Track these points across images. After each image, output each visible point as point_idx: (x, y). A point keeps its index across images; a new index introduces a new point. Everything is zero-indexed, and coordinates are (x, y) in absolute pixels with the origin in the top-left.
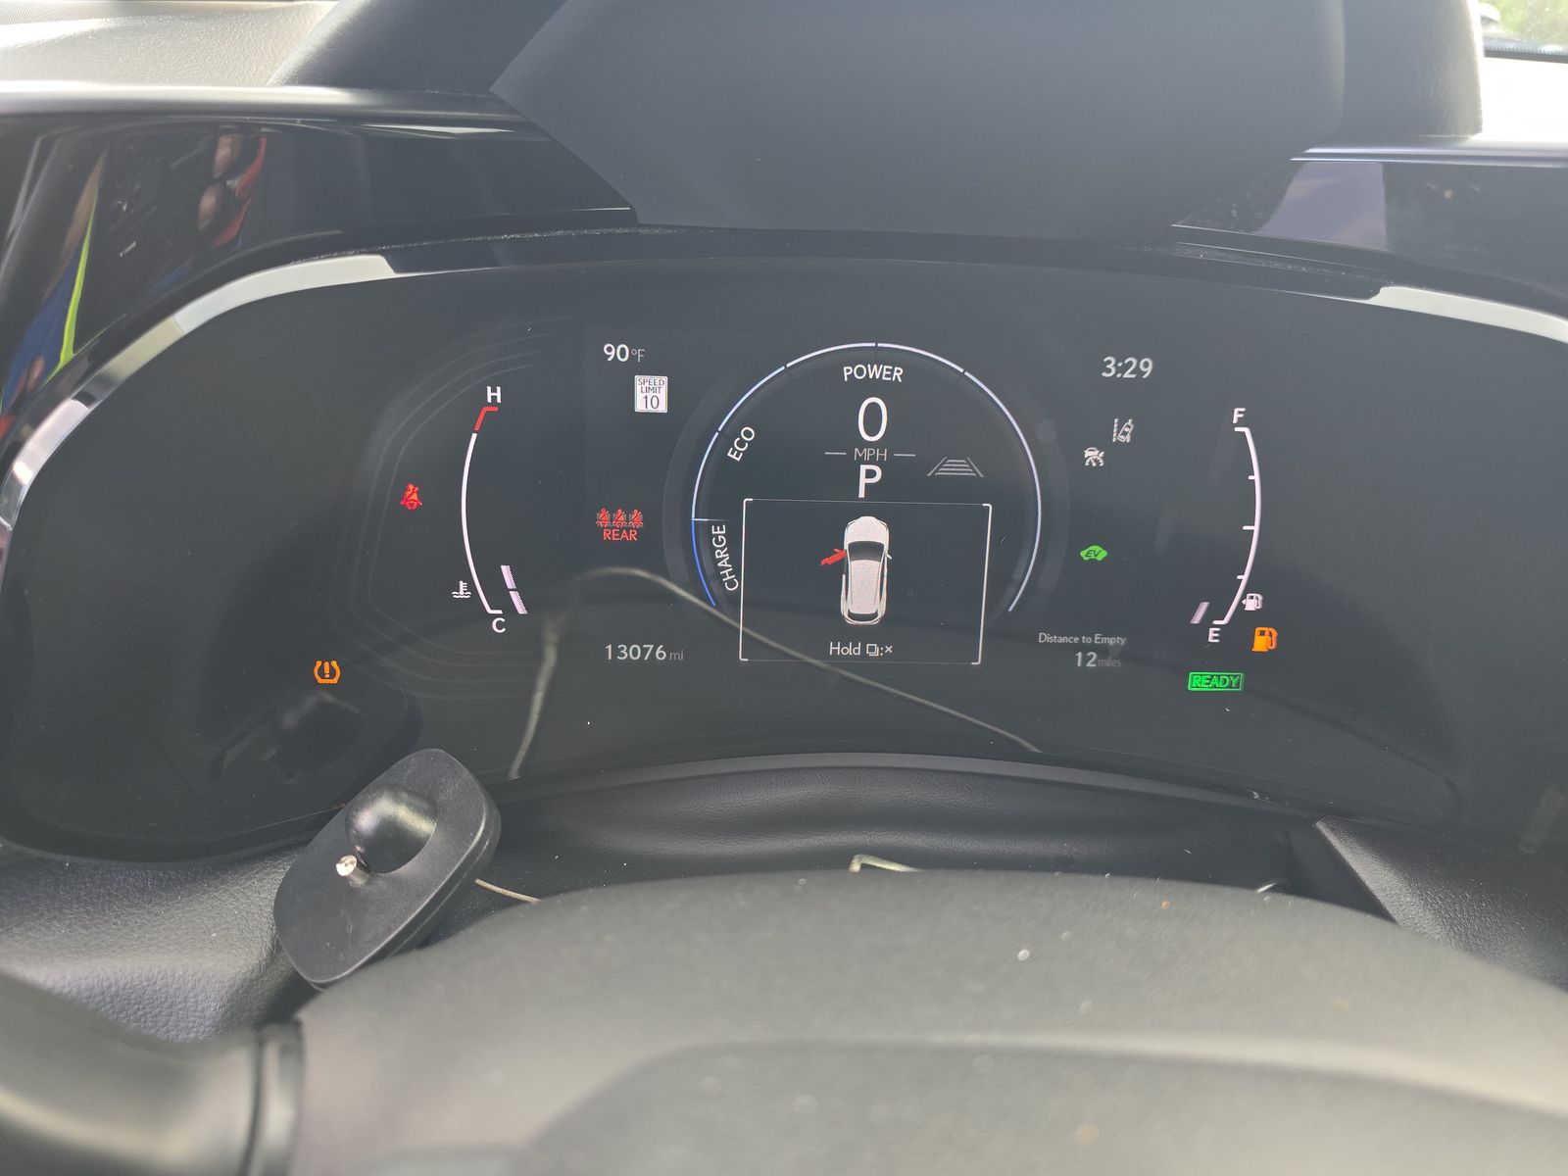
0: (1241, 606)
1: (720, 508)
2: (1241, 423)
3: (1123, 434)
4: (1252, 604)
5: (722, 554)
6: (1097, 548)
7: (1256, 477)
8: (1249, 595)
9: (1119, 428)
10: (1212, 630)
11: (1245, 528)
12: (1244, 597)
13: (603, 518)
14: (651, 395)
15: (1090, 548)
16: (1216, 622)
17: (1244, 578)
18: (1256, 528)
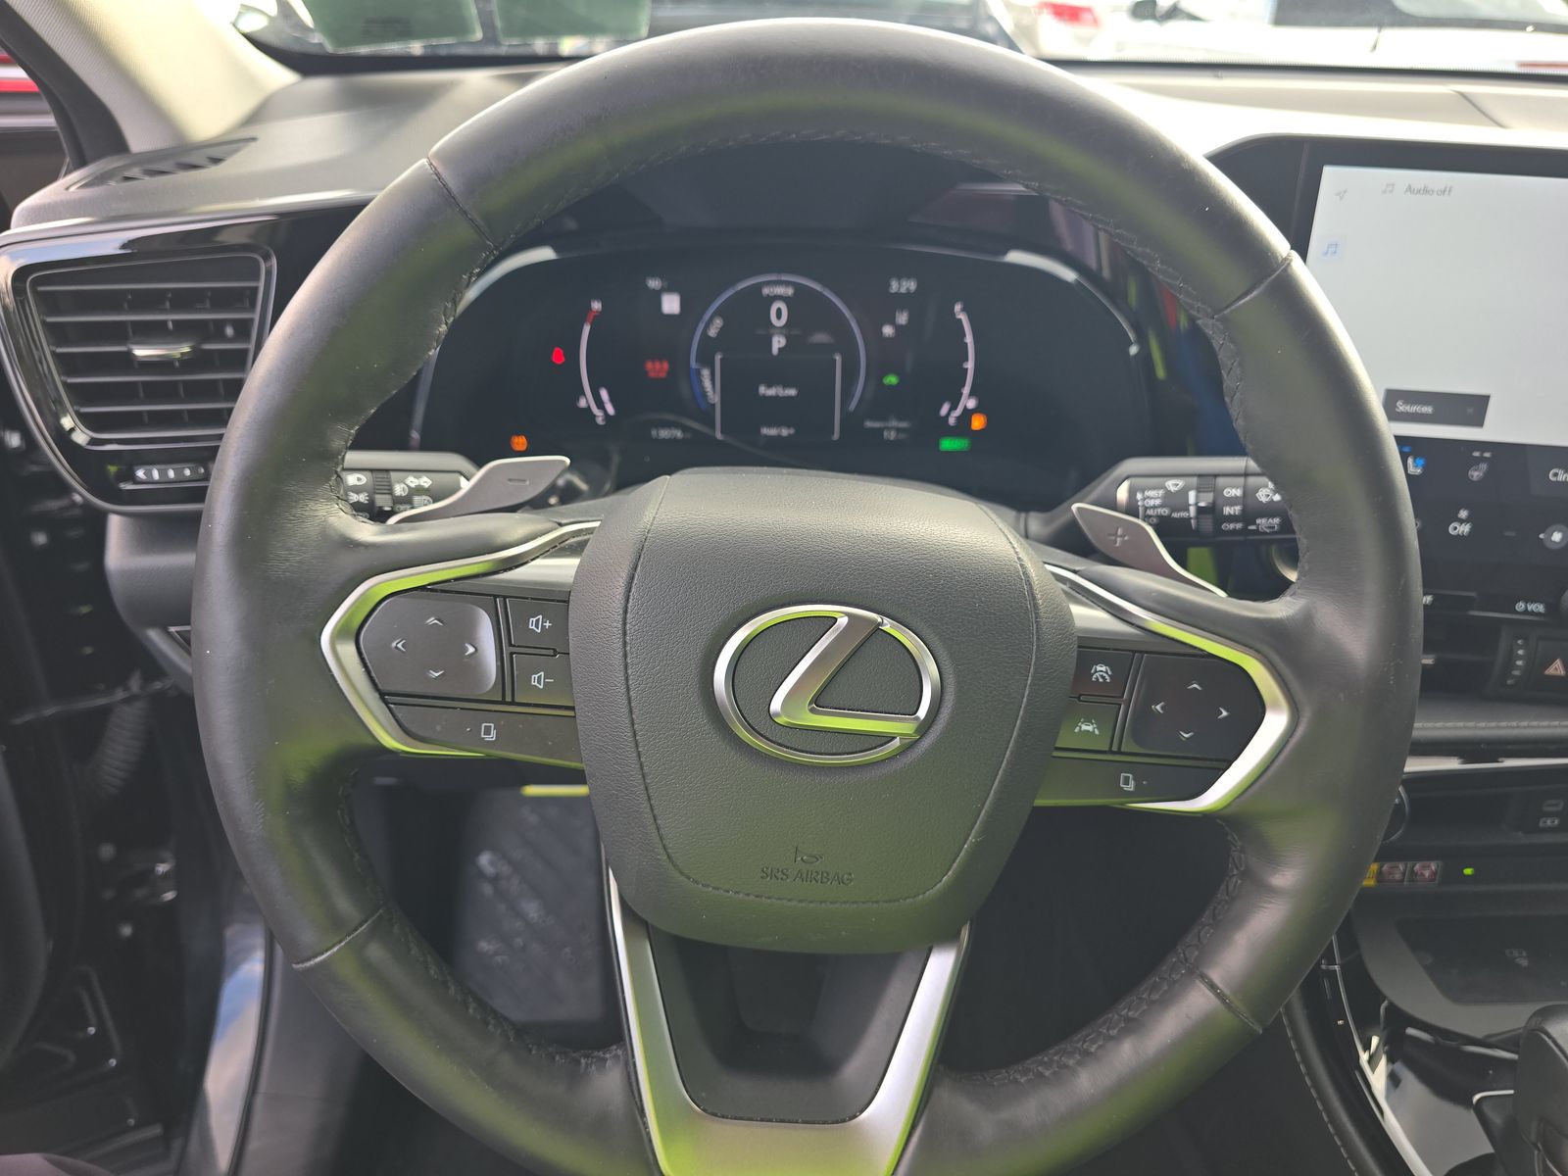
1: (706, 360)
3: (902, 318)
4: (971, 404)
5: (707, 384)
9: (900, 316)
10: (951, 417)
11: (965, 366)
13: (649, 365)
14: (671, 304)
16: (953, 414)
17: (966, 390)
18: (970, 367)
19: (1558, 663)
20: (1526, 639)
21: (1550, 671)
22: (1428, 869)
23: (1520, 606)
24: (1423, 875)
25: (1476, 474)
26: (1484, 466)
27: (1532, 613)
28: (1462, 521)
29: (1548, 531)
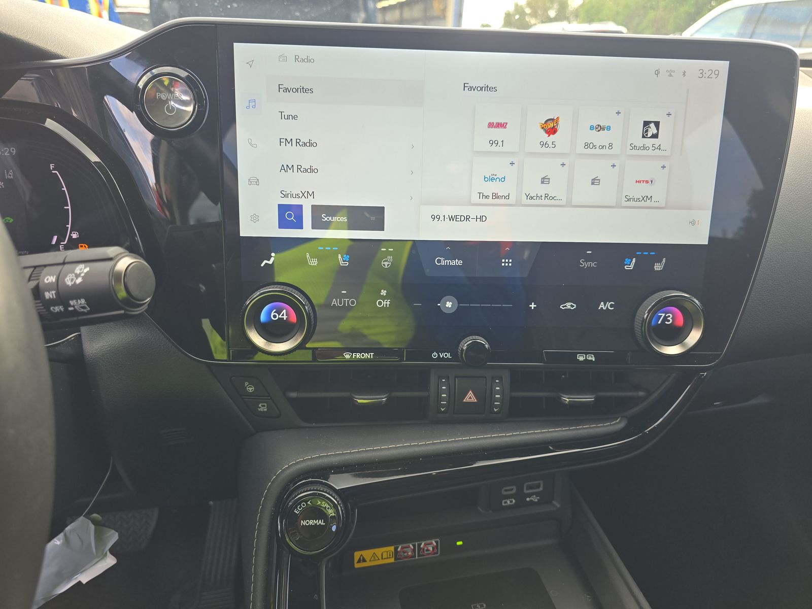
0: (70, 237)
2: (54, 169)
4: (75, 236)
6: (9, 218)
7: (65, 189)
8: (73, 232)
9: (7, 173)
10: (61, 246)
11: (65, 208)
12: (71, 233)
15: (7, 218)
16: (62, 243)
17: (69, 226)
18: (69, 207)
19: (470, 394)
20: (447, 378)
21: (467, 399)
22: (430, 545)
23: (435, 355)
24: (428, 550)
25: (386, 263)
26: (390, 258)
27: (443, 359)
28: (383, 298)
29: (442, 301)
